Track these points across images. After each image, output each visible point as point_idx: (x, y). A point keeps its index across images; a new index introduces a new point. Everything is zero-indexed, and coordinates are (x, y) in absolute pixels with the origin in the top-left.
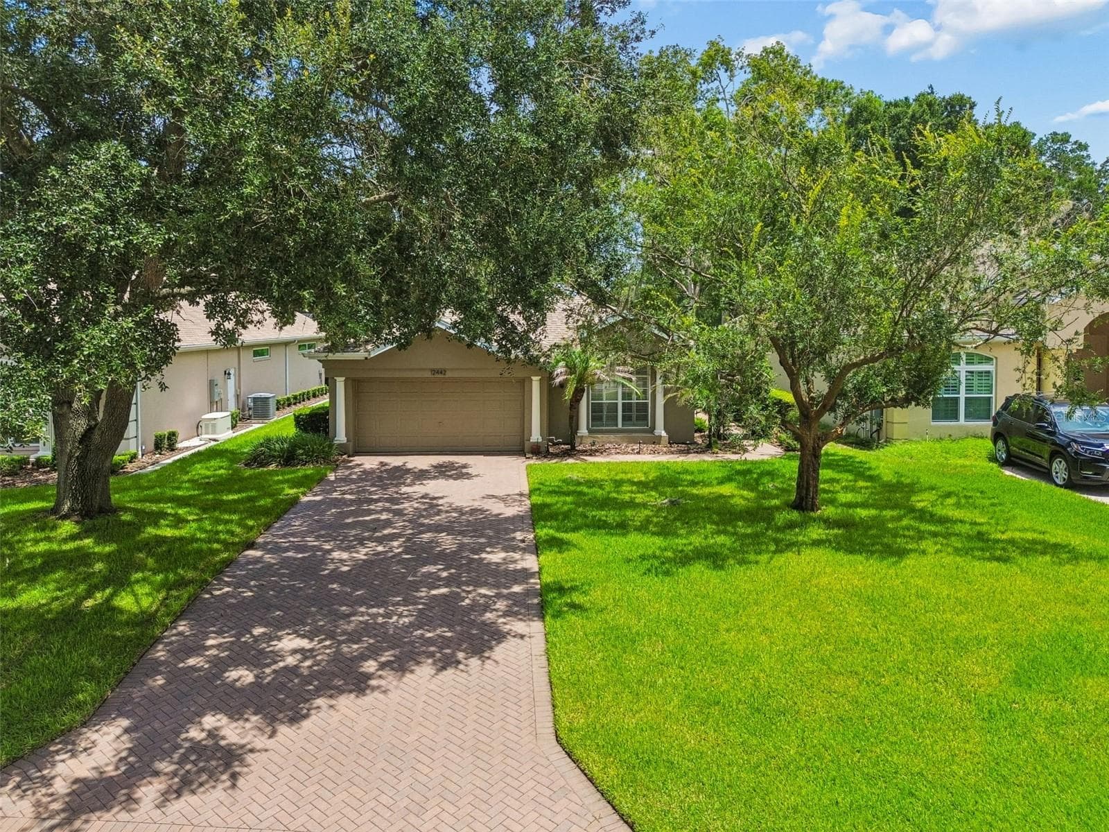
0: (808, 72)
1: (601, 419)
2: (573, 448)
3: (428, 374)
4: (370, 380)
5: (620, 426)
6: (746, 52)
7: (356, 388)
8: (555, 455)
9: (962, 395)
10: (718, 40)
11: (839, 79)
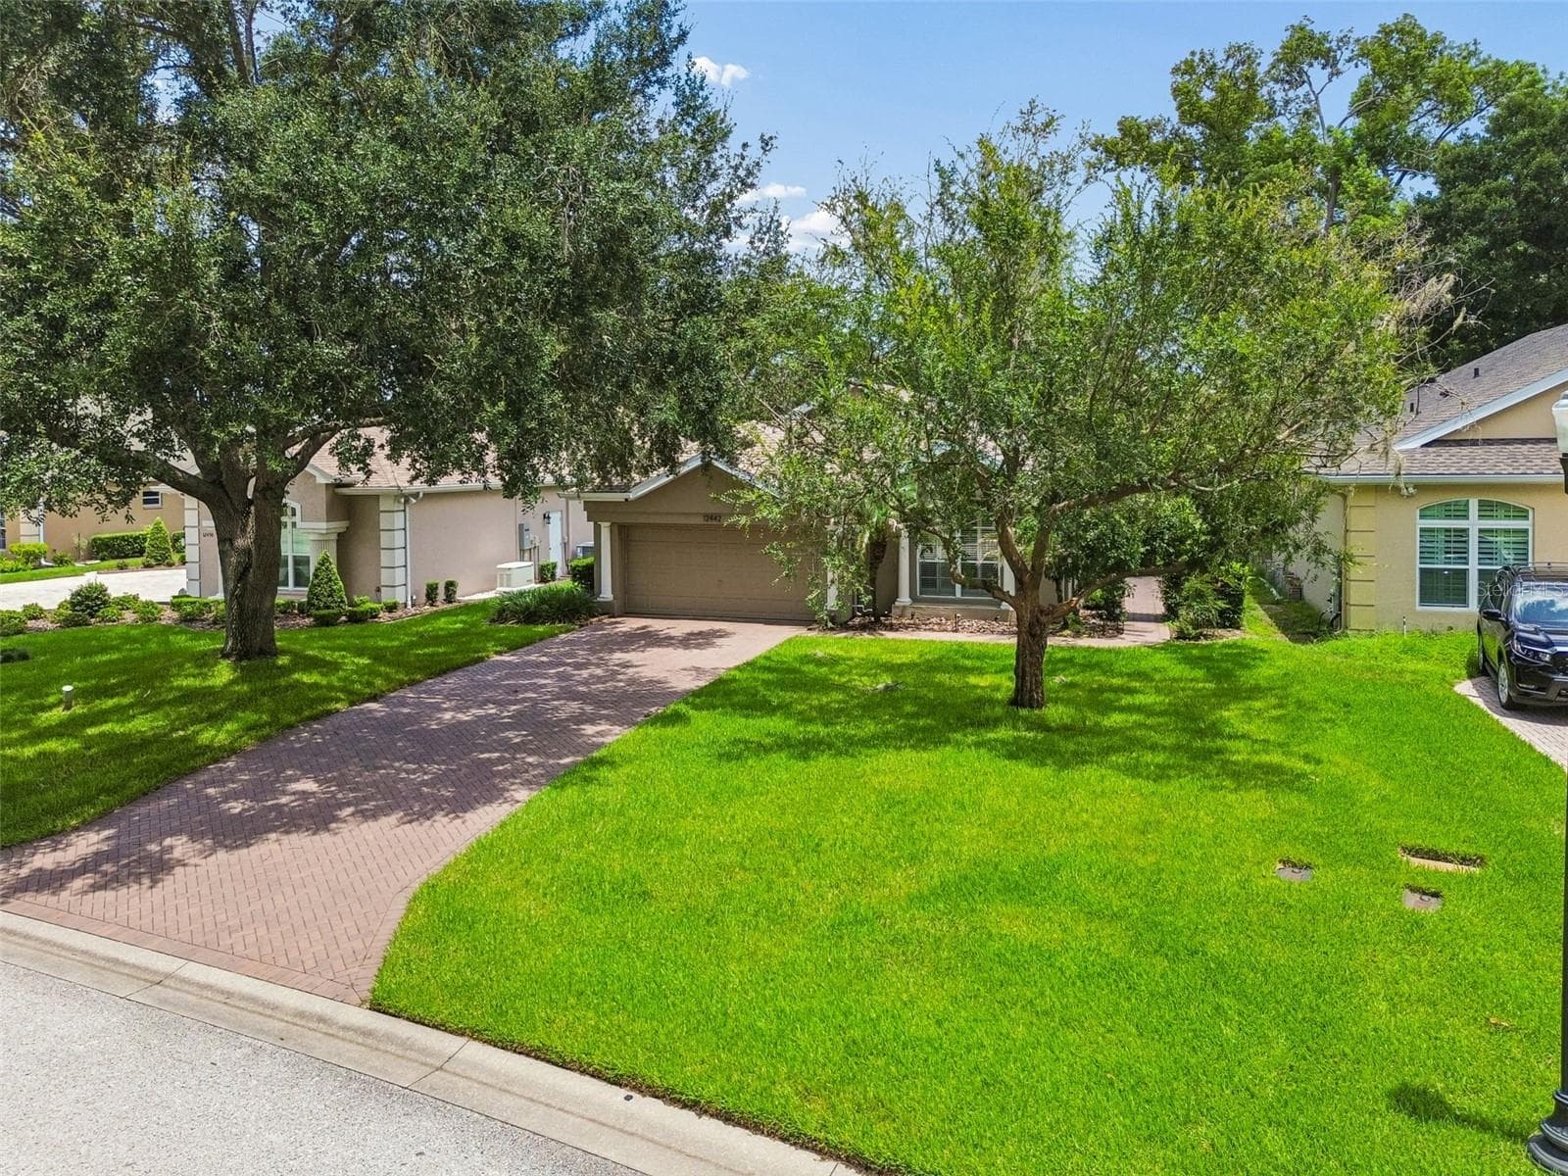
0: (1472, 54)
1: (933, 584)
2: (877, 620)
3: (700, 521)
4: (644, 526)
5: (958, 594)
6: (1354, 36)
7: (625, 535)
8: (854, 628)
9: (1473, 567)
10: (1305, 22)
11: (1527, 59)
